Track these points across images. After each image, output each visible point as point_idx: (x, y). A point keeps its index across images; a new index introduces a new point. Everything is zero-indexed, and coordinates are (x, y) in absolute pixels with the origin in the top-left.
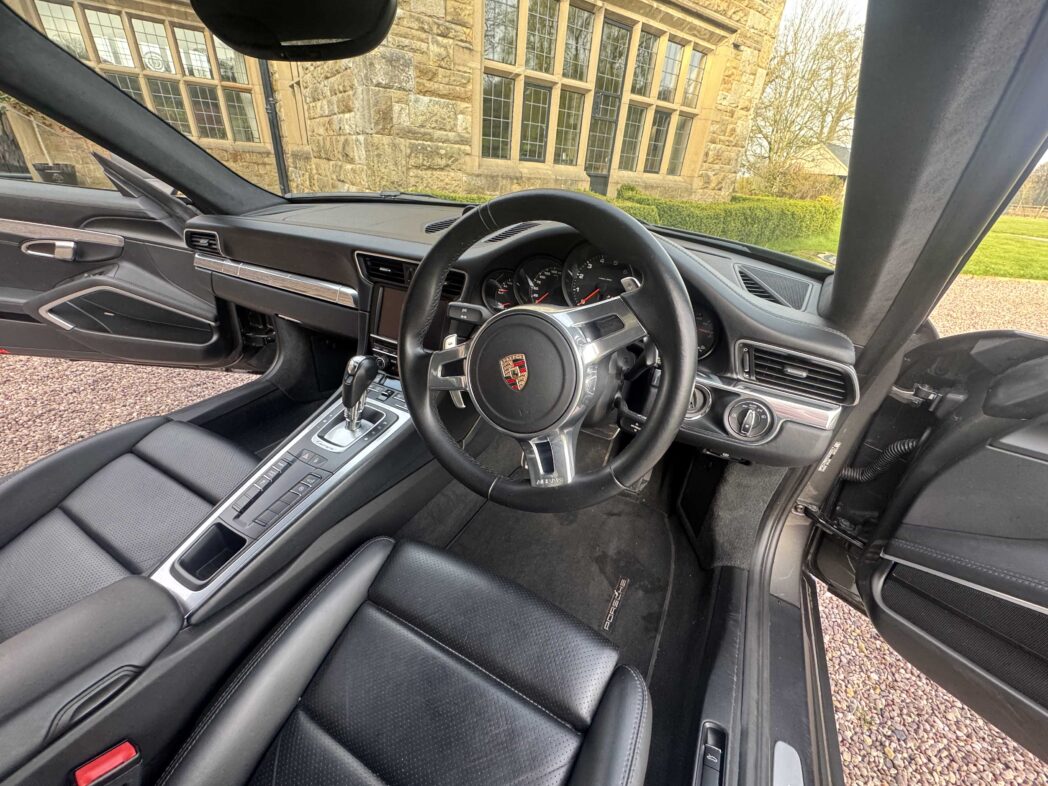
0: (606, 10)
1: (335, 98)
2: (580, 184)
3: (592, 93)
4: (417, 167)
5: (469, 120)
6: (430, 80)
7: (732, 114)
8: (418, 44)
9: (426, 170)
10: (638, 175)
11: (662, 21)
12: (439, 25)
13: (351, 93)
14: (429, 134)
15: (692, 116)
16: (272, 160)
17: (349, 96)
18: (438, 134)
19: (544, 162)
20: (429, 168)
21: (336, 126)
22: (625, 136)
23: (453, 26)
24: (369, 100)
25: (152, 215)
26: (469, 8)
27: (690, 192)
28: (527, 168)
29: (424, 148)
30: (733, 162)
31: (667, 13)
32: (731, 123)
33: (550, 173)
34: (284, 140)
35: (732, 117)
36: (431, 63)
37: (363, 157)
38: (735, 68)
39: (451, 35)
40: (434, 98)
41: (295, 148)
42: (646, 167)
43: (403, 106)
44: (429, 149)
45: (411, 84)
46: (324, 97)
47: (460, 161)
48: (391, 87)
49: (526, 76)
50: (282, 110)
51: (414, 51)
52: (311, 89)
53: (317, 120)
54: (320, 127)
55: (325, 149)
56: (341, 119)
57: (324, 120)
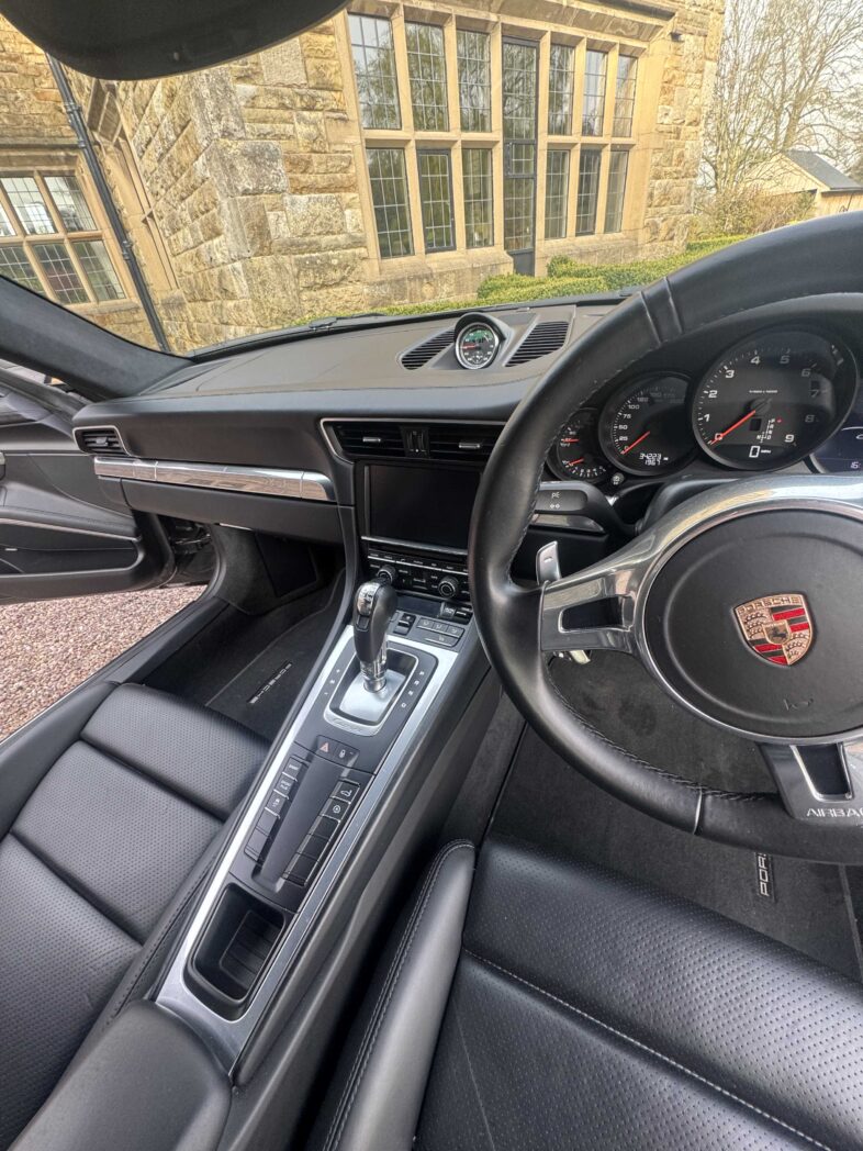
0: (503, 24)
1: (197, 223)
2: (502, 267)
3: (500, 145)
4: (309, 288)
5: (359, 215)
6: (304, 172)
7: (678, 132)
8: (280, 128)
9: (319, 289)
10: (570, 242)
11: (576, 24)
12: (302, 96)
13: (215, 211)
14: (315, 242)
15: (626, 149)
16: (142, 315)
17: (213, 215)
18: (325, 240)
19: (454, 248)
20: (324, 286)
21: (205, 258)
22: (547, 193)
23: (319, 93)
24: (238, 215)
25: (28, 416)
26: (335, 63)
27: (635, 249)
28: (438, 260)
29: (313, 262)
30: (685, 199)
31: (581, 11)
32: (679, 146)
33: (464, 261)
34: (150, 289)
35: (678, 138)
36: (302, 149)
37: (246, 288)
38: (676, 68)
39: (318, 106)
40: (313, 195)
41: (164, 296)
42: (577, 229)
43: (280, 213)
44: (318, 261)
45: (283, 183)
46: (185, 225)
47: (356, 270)
48: (261, 192)
49: (417, 141)
50: (141, 252)
51: (278, 137)
52: (167, 218)
53: (182, 255)
54: (187, 264)
55: (198, 289)
56: (209, 247)
57: (190, 254)
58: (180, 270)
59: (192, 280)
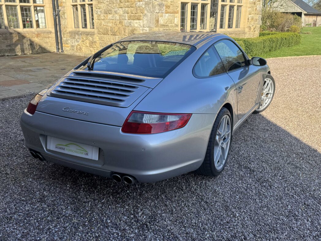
3: (210, 4)
5: (178, 20)
6: (168, 9)
7: (255, 3)
10: (226, 29)
14: (168, 25)
15: (241, 6)
19: (196, 29)
22: (221, 17)
24: (154, 18)
27: (244, 33)
32: (255, 7)
36: (169, 4)
40: (170, 14)
41: (71, 30)
42: (228, 26)
43: (162, 18)
45: (164, 11)
46: (117, 14)
48: (159, 13)
49: (191, 3)
51: (165, 1)
52: (104, 10)
53: (107, 21)
54: (109, 23)
55: (113, 31)
56: (131, 22)
57: (114, 21)
58: (101, 24)
59: (109, 28)
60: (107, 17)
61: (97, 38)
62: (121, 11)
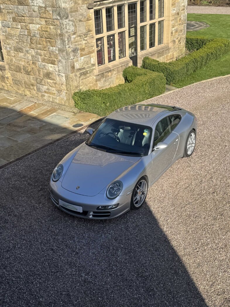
0: (128, 3)
4: (82, 80)
5: (94, 59)
6: (83, 51)
10: (148, 50)
12: (85, 35)
14: (84, 68)
15: (163, 20)
18: (87, 67)
19: (115, 60)
20: (85, 78)
21: (39, 66)
23: (88, 33)
24: (69, 65)
28: (111, 65)
29: (83, 73)
35: (178, 15)
36: (83, 46)
39: (88, 36)
40: (85, 56)
42: (150, 46)
43: (77, 62)
45: (79, 55)
47: (93, 73)
48: (74, 58)
49: (107, 36)
51: (79, 45)
52: (14, 46)
53: (18, 58)
54: (21, 62)
55: (26, 70)
56: (45, 65)
57: (26, 61)
58: (11, 60)
59: (21, 66)
60: (18, 55)
61: (9, 74)
62: (33, 51)
